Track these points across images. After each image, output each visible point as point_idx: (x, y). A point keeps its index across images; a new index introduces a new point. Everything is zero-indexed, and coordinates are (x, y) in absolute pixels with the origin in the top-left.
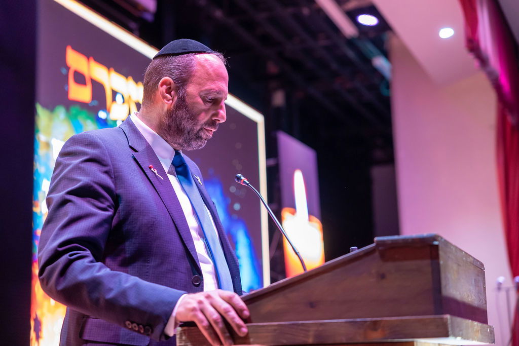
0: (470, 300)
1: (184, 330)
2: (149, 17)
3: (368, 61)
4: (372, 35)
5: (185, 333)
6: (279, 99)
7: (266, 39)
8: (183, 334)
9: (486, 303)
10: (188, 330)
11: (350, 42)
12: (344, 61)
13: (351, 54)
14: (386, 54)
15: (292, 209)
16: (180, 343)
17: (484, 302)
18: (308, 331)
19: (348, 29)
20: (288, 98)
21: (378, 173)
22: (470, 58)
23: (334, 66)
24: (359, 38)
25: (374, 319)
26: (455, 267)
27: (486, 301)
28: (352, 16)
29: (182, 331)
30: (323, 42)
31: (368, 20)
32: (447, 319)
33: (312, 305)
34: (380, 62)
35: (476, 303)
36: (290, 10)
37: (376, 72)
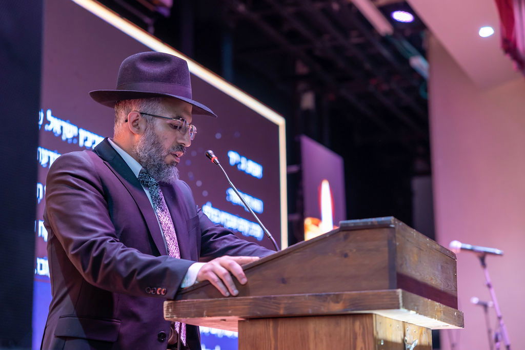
0: (433, 283)
1: (171, 303)
2: (165, 12)
3: (405, 61)
4: (408, 32)
5: (171, 306)
6: (308, 101)
7: (293, 36)
8: (170, 307)
9: (456, 291)
10: (174, 303)
11: (385, 40)
12: (378, 60)
13: (385, 53)
14: (424, 53)
15: (316, 220)
16: (167, 315)
17: (453, 288)
18: (279, 304)
19: (382, 26)
20: (317, 100)
21: (418, 184)
22: (507, 60)
23: (368, 66)
24: (394, 36)
25: (337, 293)
26: (415, 250)
27: (456, 288)
28: (386, 11)
29: (169, 304)
30: (355, 40)
31: (402, 17)
32: (398, 292)
33: (284, 281)
34: (418, 62)
35: (442, 287)
36: (319, 5)
37: (413, 72)
